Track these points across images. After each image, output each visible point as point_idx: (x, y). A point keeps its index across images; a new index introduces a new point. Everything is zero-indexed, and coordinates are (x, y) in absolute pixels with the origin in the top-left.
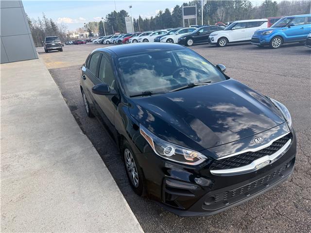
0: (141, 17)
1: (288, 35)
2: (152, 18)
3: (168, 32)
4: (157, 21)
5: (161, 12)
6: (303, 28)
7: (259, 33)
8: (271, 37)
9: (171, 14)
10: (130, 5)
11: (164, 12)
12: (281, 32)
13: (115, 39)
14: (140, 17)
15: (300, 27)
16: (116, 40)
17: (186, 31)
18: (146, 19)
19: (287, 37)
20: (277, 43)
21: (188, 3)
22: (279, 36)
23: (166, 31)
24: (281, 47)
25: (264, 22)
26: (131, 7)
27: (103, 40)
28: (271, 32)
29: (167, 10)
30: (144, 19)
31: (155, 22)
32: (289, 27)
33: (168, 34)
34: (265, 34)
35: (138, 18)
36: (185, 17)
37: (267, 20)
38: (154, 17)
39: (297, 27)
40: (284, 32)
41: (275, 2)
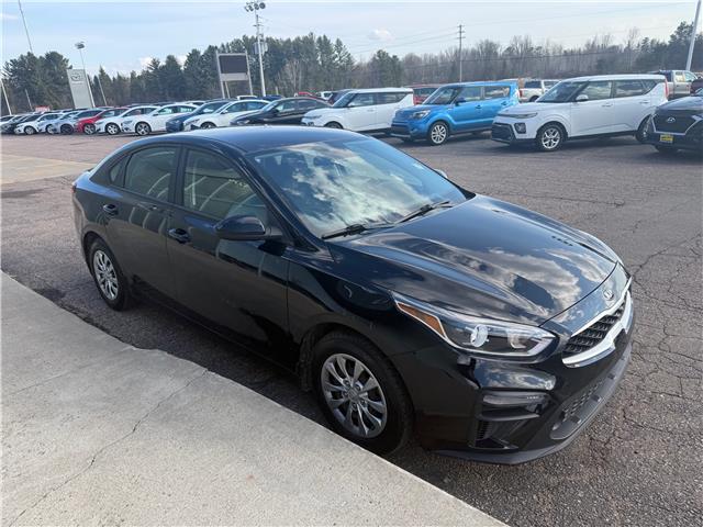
0: (106, 71)
1: (456, 121)
2: (133, 74)
3: (198, 108)
4: (148, 83)
5: (155, 63)
6: (479, 107)
7: (404, 114)
8: (429, 123)
9: (182, 68)
10: (79, 41)
11: (163, 63)
12: (446, 113)
13: (53, 122)
14: (102, 71)
15: (474, 104)
16: (56, 123)
17: (243, 107)
18: (119, 77)
19: (455, 123)
20: (439, 133)
21: (219, 46)
22: (443, 122)
23: (191, 105)
24: (447, 141)
25: (406, 93)
26: (81, 46)
27: (14, 126)
28: (427, 112)
29: (171, 60)
30: (112, 75)
31: (143, 83)
32: (457, 105)
33: (201, 112)
34: (417, 117)
35: (98, 74)
36: (224, 78)
37: (411, 90)
38: (138, 73)
39: (469, 105)
40: (451, 114)
41: (395, 57)
